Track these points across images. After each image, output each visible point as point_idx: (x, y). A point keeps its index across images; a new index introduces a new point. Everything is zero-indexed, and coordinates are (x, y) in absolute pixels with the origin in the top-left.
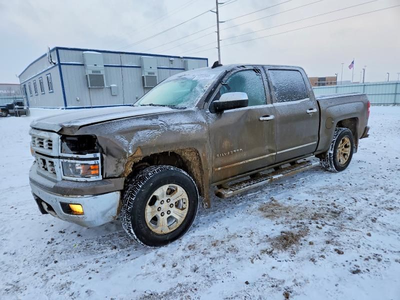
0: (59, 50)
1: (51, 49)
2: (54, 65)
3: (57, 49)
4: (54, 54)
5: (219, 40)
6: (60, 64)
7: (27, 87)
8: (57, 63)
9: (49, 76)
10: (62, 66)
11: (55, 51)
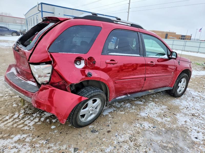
0: (43, 5)
1: (39, 3)
2: (39, 12)
3: (42, 3)
4: (40, 6)
5: (129, 8)
6: (42, 11)
7: (28, 21)
8: (41, 11)
9: (37, 16)
10: (43, 12)
11: (41, 5)
